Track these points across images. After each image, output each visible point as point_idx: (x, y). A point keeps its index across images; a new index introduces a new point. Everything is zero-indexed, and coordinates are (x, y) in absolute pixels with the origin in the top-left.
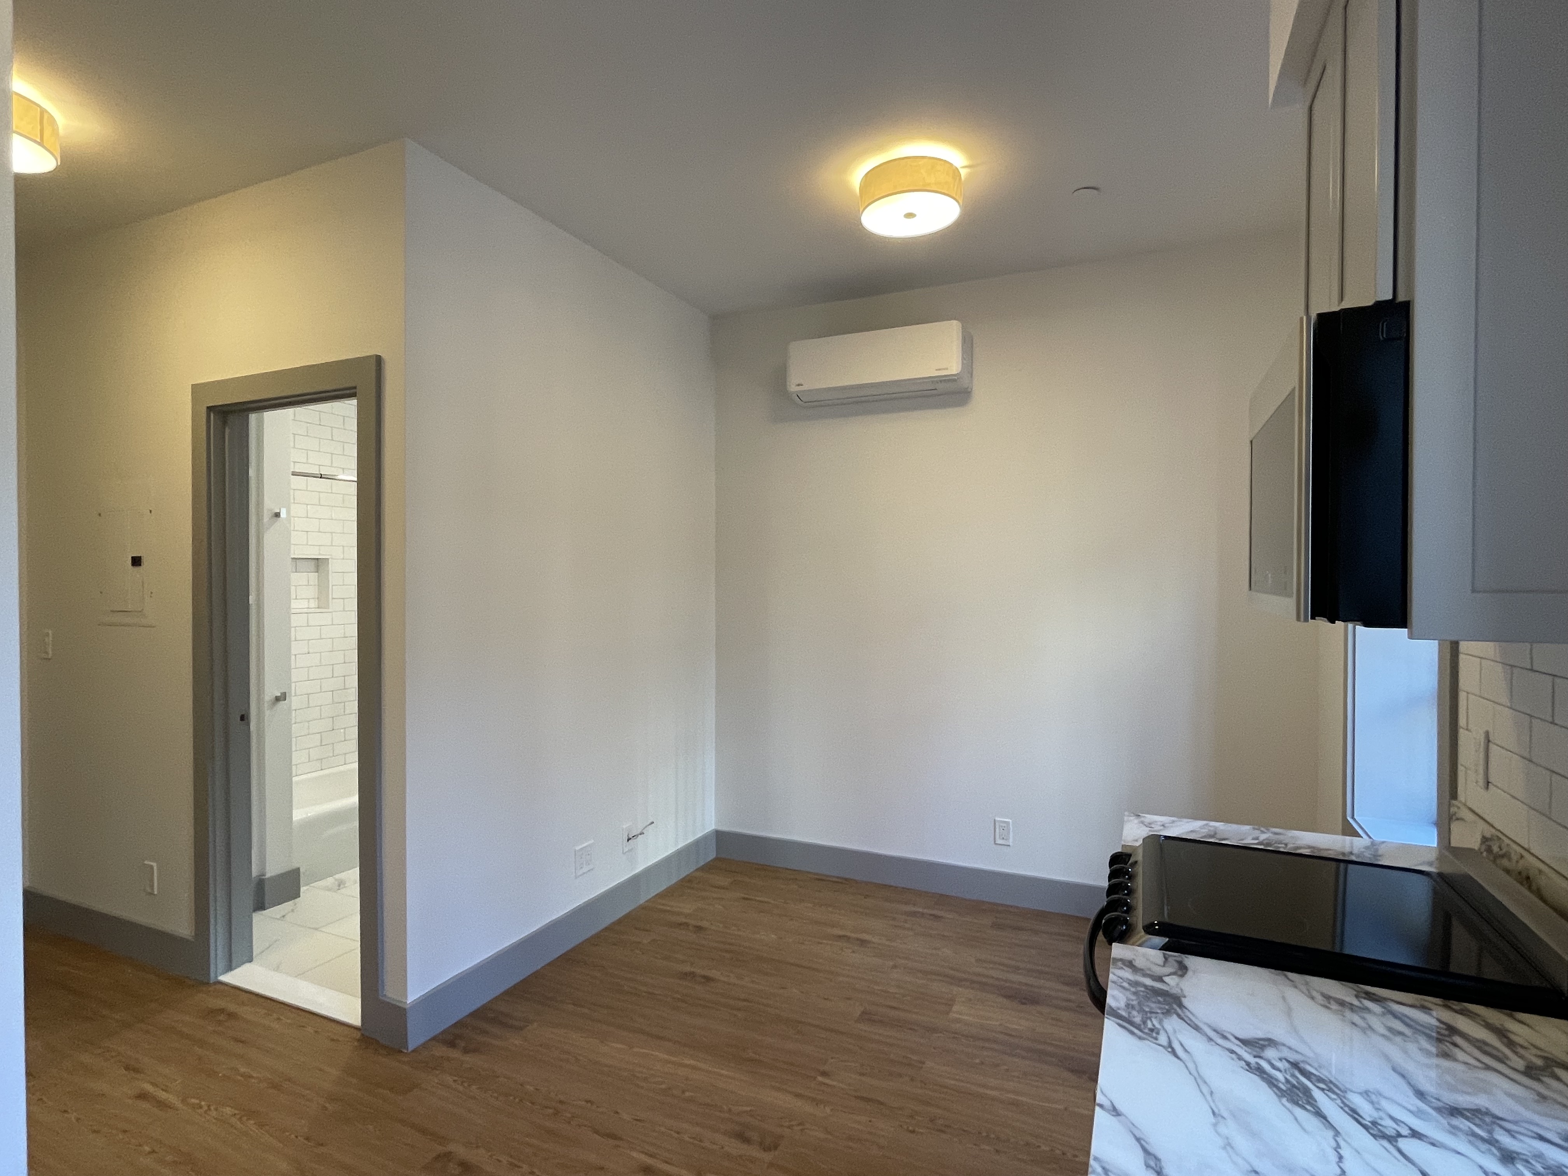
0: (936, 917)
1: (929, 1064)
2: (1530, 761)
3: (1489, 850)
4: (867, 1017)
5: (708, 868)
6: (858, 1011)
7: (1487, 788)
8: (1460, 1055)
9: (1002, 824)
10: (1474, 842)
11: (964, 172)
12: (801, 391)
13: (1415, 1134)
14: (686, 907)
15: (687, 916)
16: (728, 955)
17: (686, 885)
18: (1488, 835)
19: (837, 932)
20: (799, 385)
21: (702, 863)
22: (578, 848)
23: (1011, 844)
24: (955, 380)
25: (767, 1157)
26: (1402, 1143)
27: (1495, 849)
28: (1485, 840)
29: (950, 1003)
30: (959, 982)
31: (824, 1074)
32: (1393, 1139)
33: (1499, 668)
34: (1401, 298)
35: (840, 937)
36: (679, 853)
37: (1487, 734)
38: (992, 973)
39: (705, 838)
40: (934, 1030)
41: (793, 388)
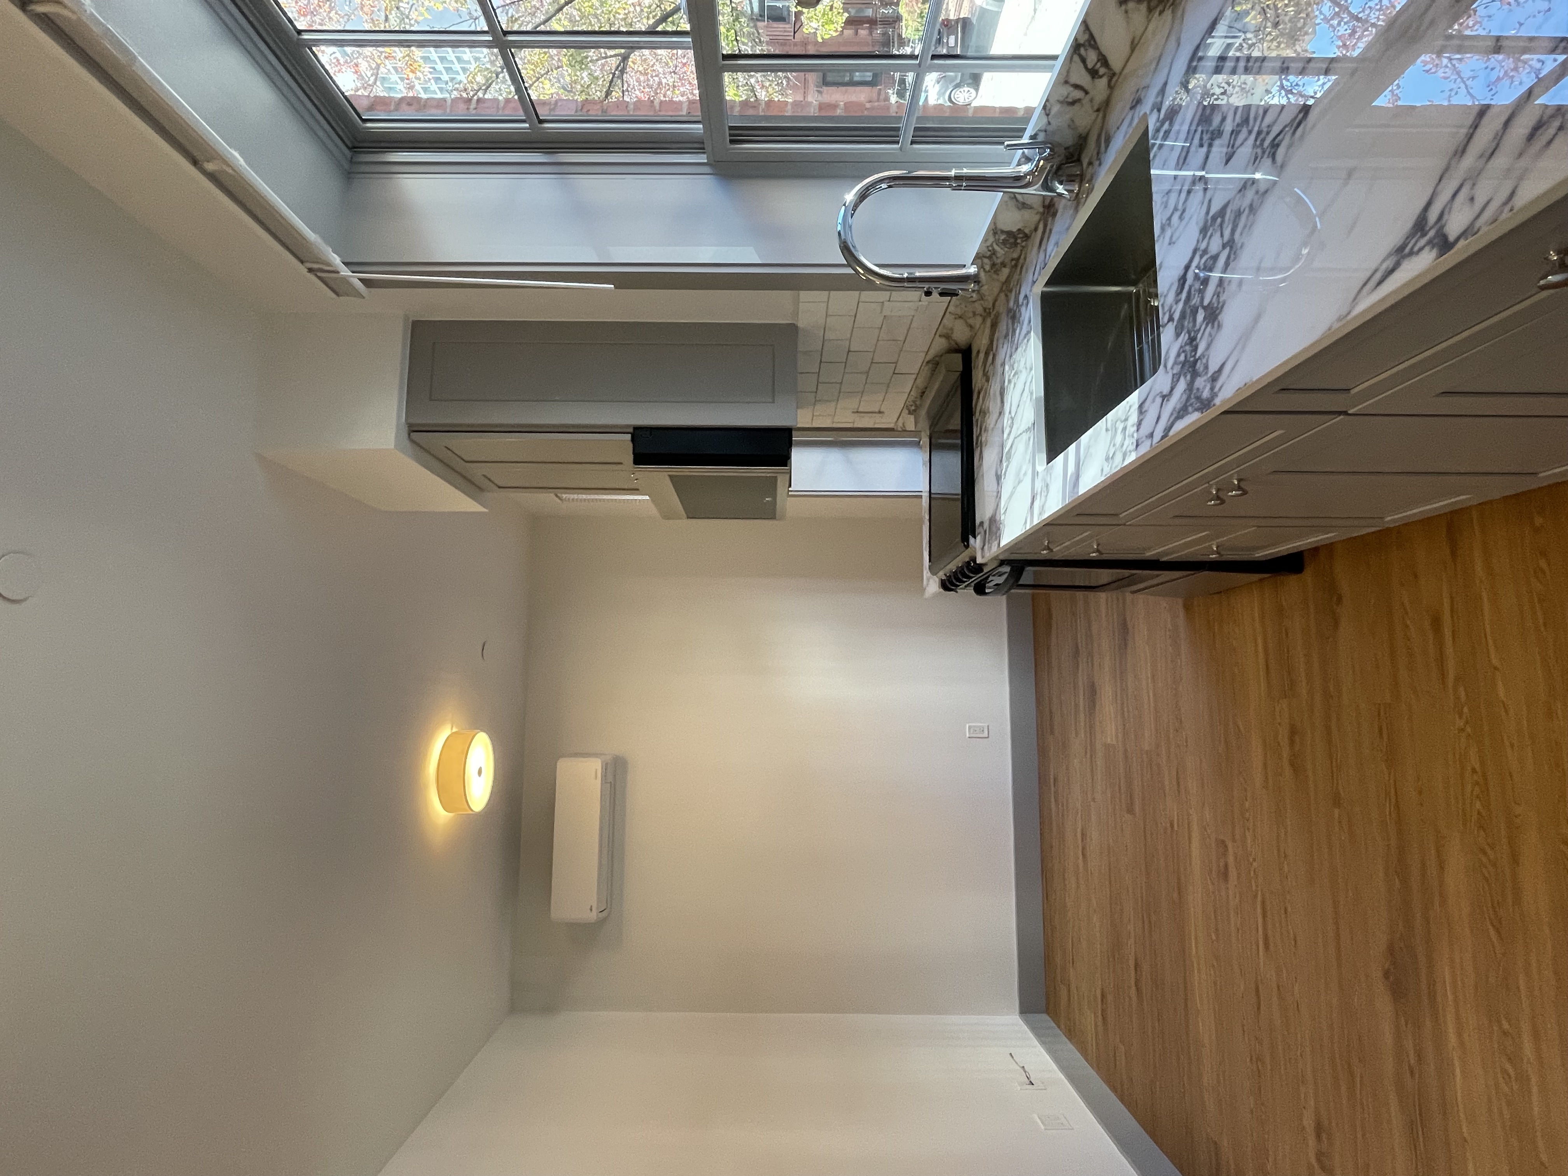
0: (1055, 780)
1: (1147, 748)
2: (863, 392)
3: (915, 411)
4: (1130, 810)
5: (1056, 1018)
6: (1128, 817)
7: (883, 412)
8: (987, 405)
9: (972, 731)
10: (912, 418)
11: (455, 730)
12: (598, 908)
13: (1010, 413)
14: (1089, 1021)
15: (1096, 1017)
16: (1117, 956)
17: (1072, 1033)
18: (907, 411)
19: (1080, 861)
20: (591, 910)
21: (1053, 1024)
22: (1043, 1127)
23: (986, 725)
24: (607, 764)
25: (1230, 845)
26: (1013, 416)
27: (913, 408)
28: (910, 413)
29: (1107, 747)
30: (1092, 745)
31: (1172, 826)
32: (1012, 419)
33: (818, 407)
34: (631, 430)
35: (1084, 855)
36: (1043, 1043)
37: (853, 412)
38: (1082, 724)
39: (1027, 1022)
40: (1126, 751)
41: (593, 916)
